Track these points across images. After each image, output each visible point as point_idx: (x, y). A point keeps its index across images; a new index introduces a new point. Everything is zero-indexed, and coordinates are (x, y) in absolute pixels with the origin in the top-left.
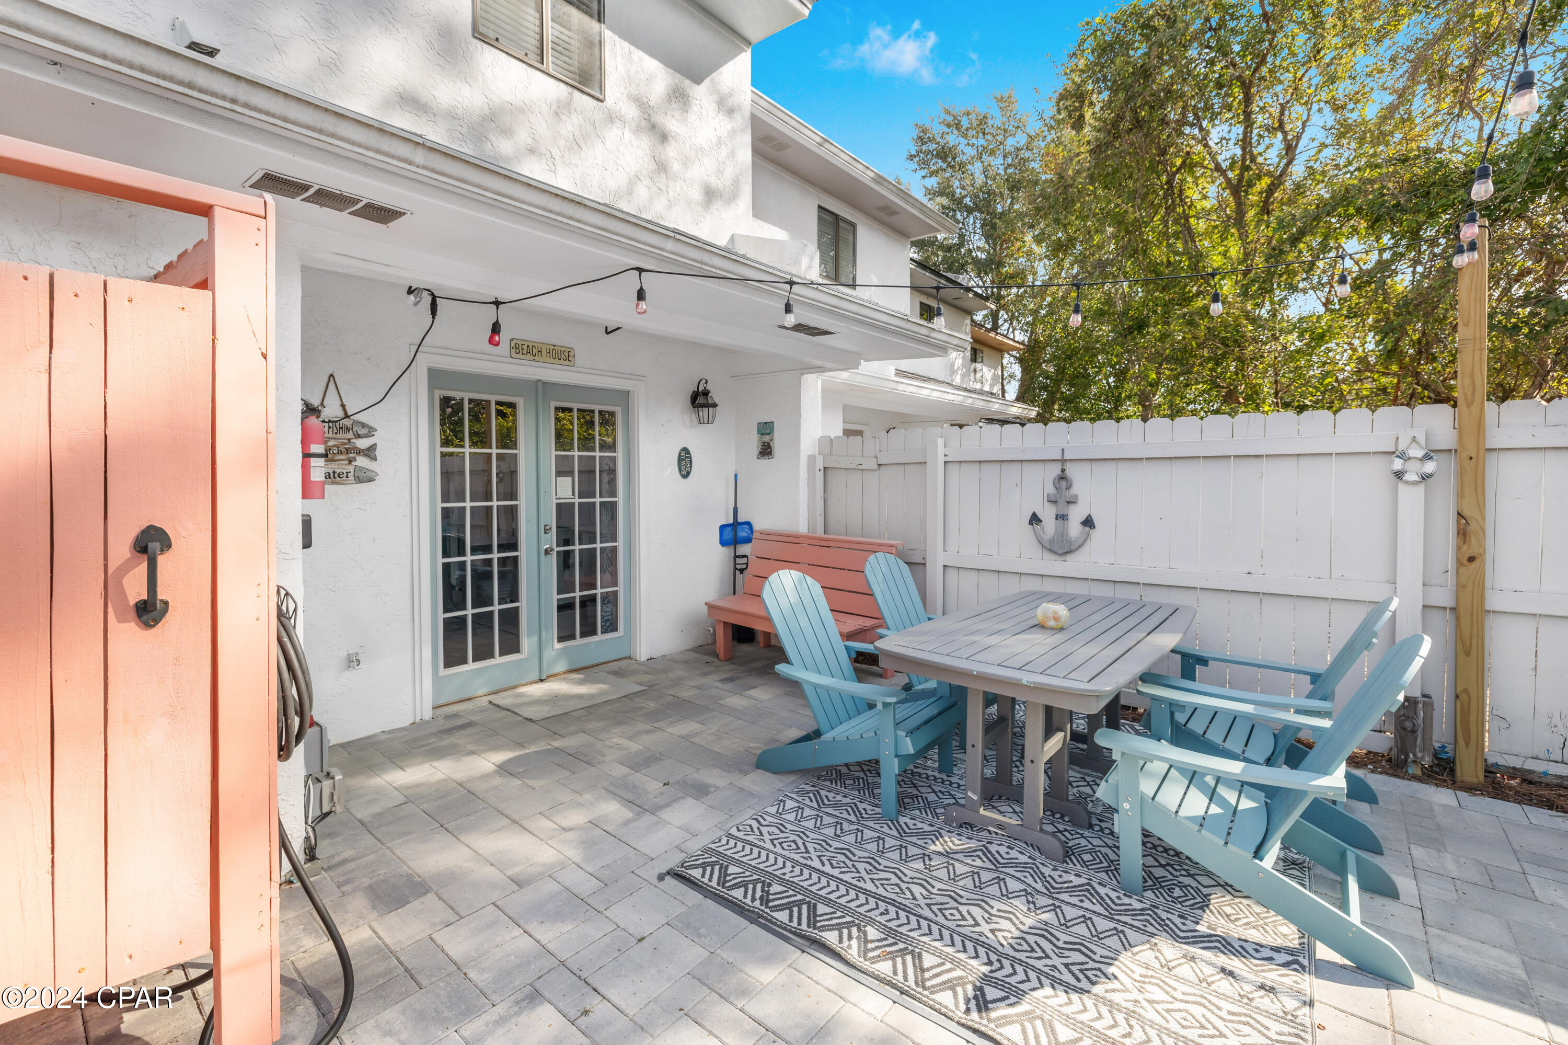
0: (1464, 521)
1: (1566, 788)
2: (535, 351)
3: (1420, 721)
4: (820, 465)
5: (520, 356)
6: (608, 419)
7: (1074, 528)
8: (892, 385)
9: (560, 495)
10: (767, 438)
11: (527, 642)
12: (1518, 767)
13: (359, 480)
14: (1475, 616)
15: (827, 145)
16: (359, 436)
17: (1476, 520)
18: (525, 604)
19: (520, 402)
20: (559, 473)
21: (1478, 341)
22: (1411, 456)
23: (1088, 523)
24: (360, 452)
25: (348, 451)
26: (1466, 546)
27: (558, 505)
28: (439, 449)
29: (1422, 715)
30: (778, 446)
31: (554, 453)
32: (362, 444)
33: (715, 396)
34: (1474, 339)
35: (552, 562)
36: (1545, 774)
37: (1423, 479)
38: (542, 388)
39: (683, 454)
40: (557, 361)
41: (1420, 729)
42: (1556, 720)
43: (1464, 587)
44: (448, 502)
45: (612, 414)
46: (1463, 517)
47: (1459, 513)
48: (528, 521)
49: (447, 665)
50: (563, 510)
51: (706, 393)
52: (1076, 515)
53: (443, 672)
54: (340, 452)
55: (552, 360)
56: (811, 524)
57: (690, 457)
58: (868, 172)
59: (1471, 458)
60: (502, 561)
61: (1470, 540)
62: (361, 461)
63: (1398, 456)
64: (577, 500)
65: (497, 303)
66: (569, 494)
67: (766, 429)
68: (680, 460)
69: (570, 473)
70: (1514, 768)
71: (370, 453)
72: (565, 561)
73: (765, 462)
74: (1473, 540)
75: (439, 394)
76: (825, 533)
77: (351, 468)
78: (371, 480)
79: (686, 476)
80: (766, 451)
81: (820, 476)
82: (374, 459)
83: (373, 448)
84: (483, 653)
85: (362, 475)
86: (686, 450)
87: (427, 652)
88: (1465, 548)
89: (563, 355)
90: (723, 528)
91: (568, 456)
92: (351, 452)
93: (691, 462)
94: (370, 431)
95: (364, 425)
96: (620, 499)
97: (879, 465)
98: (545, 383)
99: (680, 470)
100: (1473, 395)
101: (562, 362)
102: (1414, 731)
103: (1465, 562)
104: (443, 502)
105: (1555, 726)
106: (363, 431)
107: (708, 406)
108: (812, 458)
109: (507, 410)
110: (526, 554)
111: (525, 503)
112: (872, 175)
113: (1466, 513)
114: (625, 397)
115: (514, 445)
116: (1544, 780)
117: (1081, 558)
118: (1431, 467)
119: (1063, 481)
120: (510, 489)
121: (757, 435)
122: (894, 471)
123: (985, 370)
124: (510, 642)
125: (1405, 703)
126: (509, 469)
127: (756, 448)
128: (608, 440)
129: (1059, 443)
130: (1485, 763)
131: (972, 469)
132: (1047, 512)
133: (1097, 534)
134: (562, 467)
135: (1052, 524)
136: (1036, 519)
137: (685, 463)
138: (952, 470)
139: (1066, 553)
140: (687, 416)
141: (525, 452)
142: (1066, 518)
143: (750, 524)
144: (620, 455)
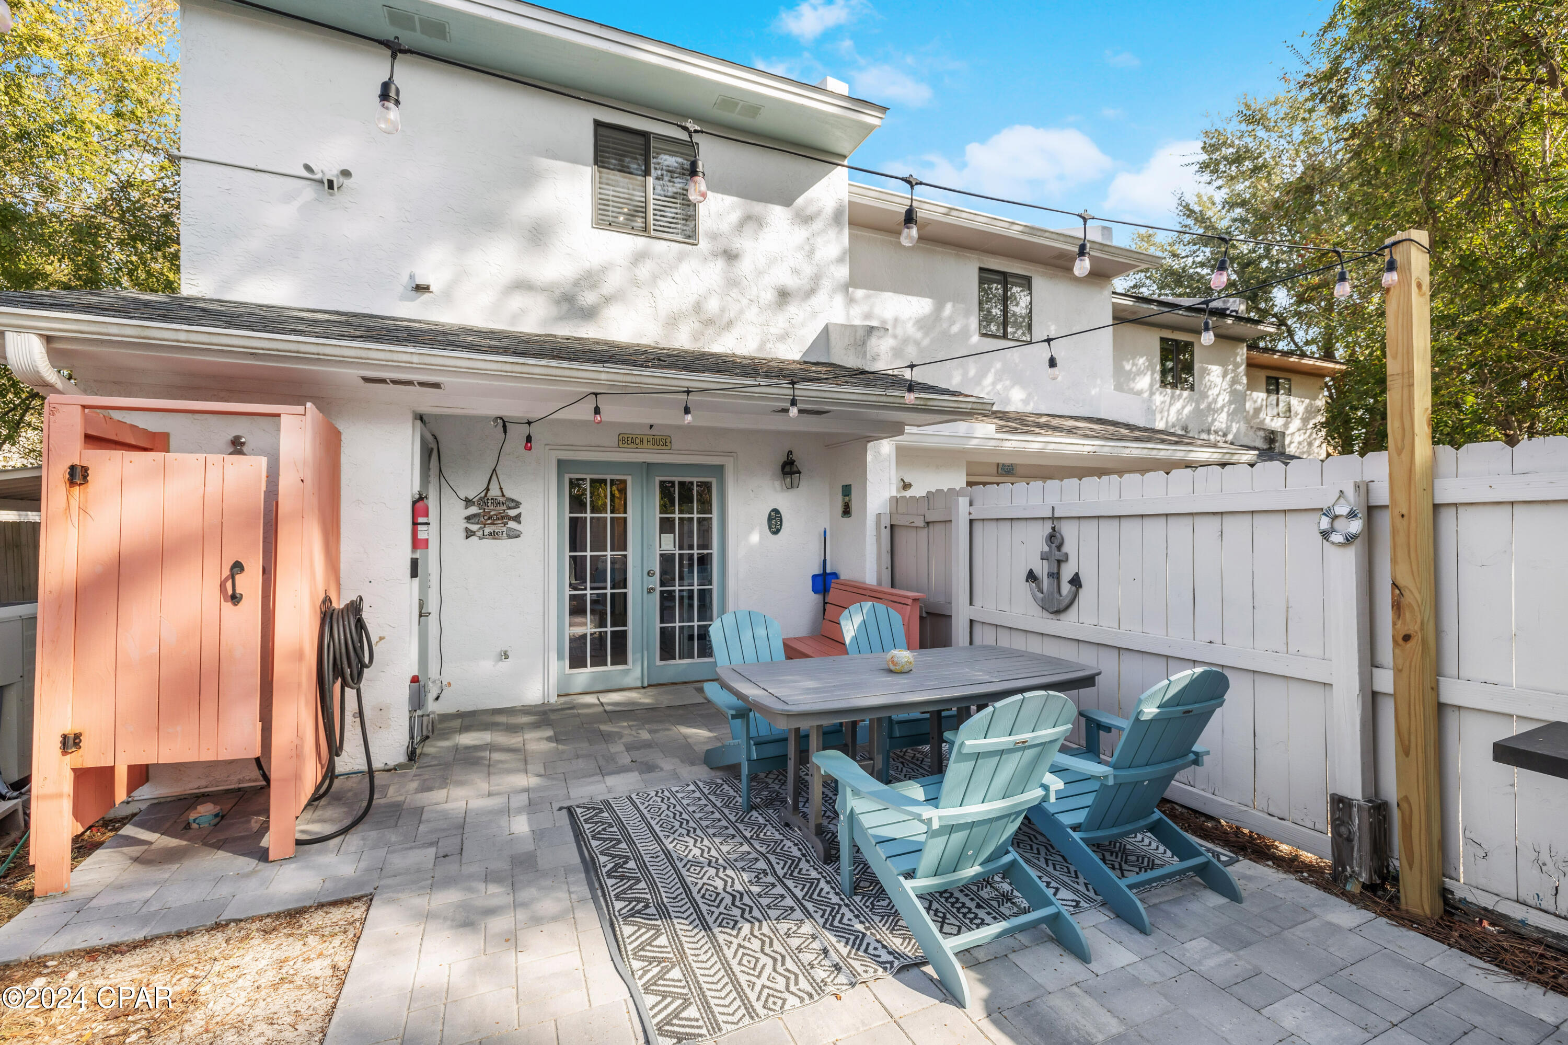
0: (1397, 592)
1: (1565, 952)
2: (638, 441)
3: (1356, 828)
4: (886, 522)
5: (626, 445)
6: (706, 487)
7: (1066, 588)
8: (993, 443)
9: (663, 547)
10: (847, 499)
11: (632, 657)
12: (1491, 908)
13: (509, 537)
14: (1412, 708)
15: (954, 213)
16: (509, 508)
17: (1410, 591)
18: (632, 627)
19: (629, 479)
20: (662, 531)
21: (1406, 376)
22: (1337, 513)
23: (1076, 581)
24: (511, 518)
25: (503, 518)
26: (1400, 622)
27: (661, 555)
28: (567, 514)
29: (1357, 822)
30: (854, 506)
31: (658, 515)
32: (512, 513)
33: (801, 463)
34: (1403, 374)
35: (655, 599)
36: (1523, 922)
37: (1348, 540)
38: (649, 467)
39: (773, 514)
40: (656, 447)
41: (1356, 839)
42: (1545, 856)
43: (1400, 671)
44: (575, 551)
45: (709, 484)
46: (1397, 587)
47: (1394, 584)
48: (634, 567)
49: (571, 666)
50: (666, 560)
51: (793, 462)
52: (1067, 573)
53: (568, 671)
54: (498, 519)
55: (652, 447)
57: (781, 517)
58: (1016, 227)
59: (1403, 516)
60: (614, 595)
61: (1404, 614)
62: (512, 524)
63: (1324, 514)
64: (677, 552)
65: (529, 423)
66: (672, 547)
67: (847, 491)
68: (770, 519)
69: (672, 531)
70: (1485, 909)
71: (517, 519)
72: (666, 596)
73: (846, 520)
74: (1408, 615)
75: (567, 477)
76: (893, 586)
77: (504, 529)
78: (518, 536)
79: (776, 532)
80: (847, 510)
81: (886, 534)
82: (520, 523)
83: (519, 515)
84: (599, 659)
85: (511, 534)
86: (776, 511)
87: (556, 655)
88: (1399, 623)
89: (662, 441)
90: (814, 577)
91: (668, 518)
92: (505, 518)
93: (781, 521)
94: (517, 505)
95: (513, 501)
96: (715, 551)
97: (928, 523)
98: (649, 464)
99: (770, 528)
100: (1403, 440)
101: (660, 447)
102: (1349, 840)
103: (1401, 641)
104: (570, 551)
105: (1544, 864)
106: (513, 505)
107: (793, 472)
108: (879, 516)
109: (621, 486)
110: (633, 591)
111: (632, 553)
112: (1020, 228)
113: (1401, 582)
114: (720, 471)
115: (624, 508)
116: (1523, 931)
117: (1071, 616)
118: (1355, 526)
119: (1054, 539)
120: (621, 543)
121: (839, 497)
122: (939, 528)
123: (1294, 401)
124: (620, 656)
125: (1340, 804)
126: (621, 526)
127: (839, 509)
128: (706, 505)
129: (1052, 500)
130: (1445, 893)
131: (991, 527)
132: (1042, 569)
133: (1082, 593)
134: (666, 526)
135: (1046, 582)
136: (1032, 576)
137: (775, 521)
138: (978, 527)
139: (1058, 612)
140: (777, 484)
141: (632, 516)
142: (1055, 576)
143: (835, 575)
144: (715, 516)
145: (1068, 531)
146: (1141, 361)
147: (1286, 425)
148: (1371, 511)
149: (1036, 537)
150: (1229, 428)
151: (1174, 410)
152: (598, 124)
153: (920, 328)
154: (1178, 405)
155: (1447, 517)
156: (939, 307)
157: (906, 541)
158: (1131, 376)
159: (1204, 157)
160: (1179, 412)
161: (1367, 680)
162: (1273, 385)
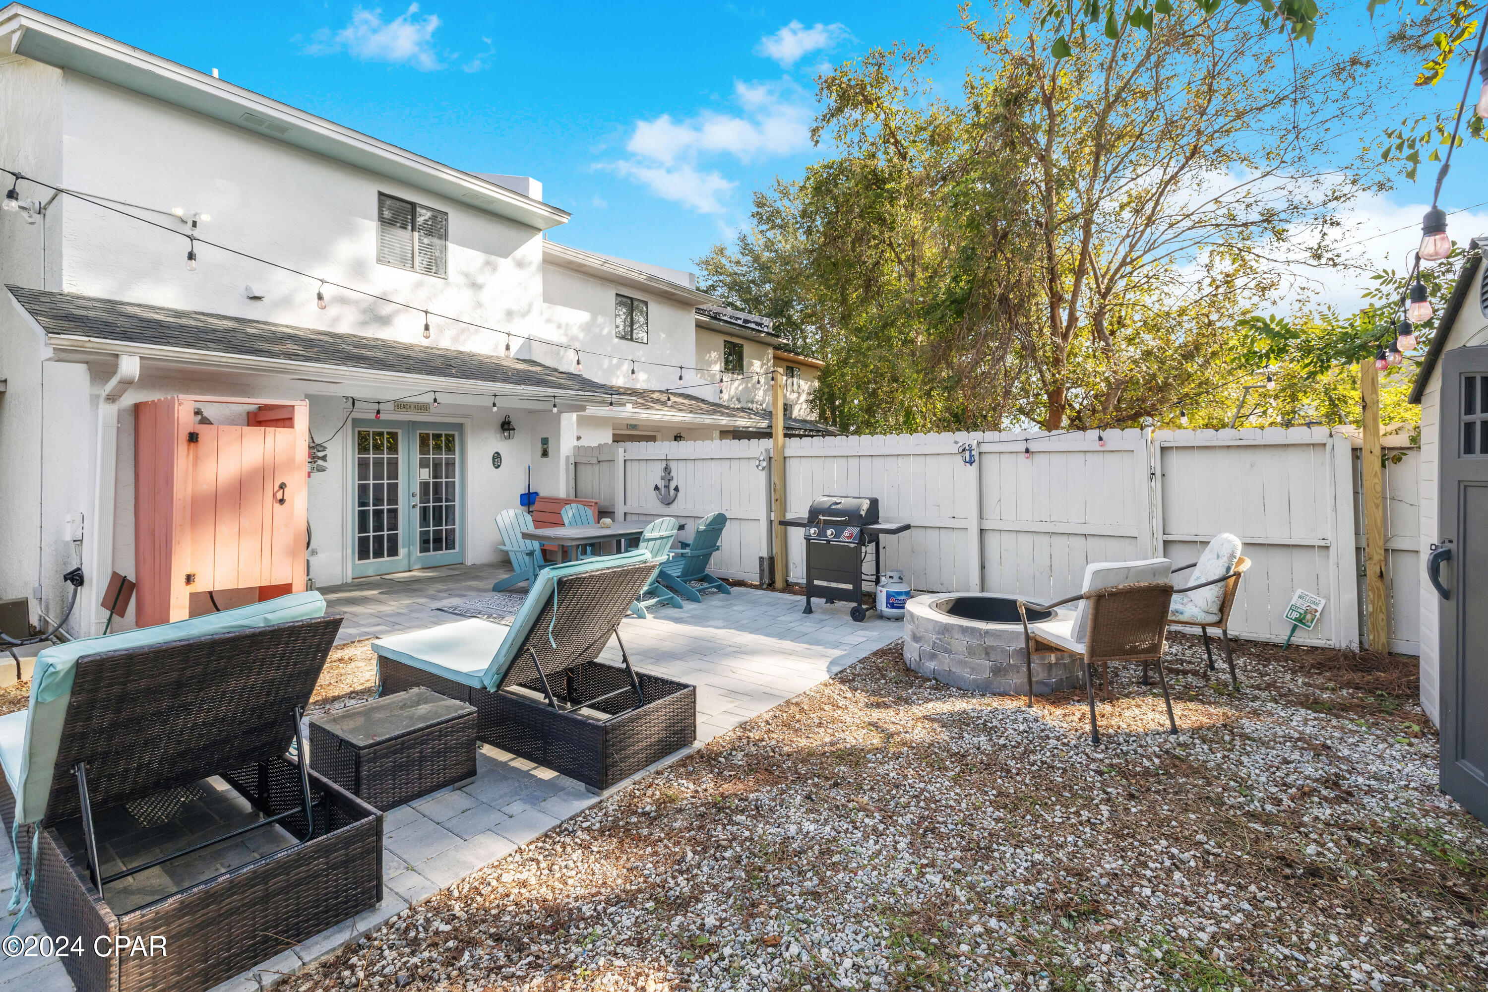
2: (407, 407)
3: (766, 567)
4: (572, 461)
5: (399, 410)
6: (450, 439)
7: (672, 492)
9: (422, 477)
10: (545, 447)
11: (402, 551)
13: (318, 471)
14: (780, 524)
16: (319, 451)
17: (778, 485)
18: (401, 532)
19: (400, 432)
20: (422, 467)
23: (676, 489)
24: (319, 458)
27: (421, 483)
28: (357, 456)
29: (766, 565)
30: (551, 451)
31: (419, 456)
32: (320, 454)
33: (514, 424)
35: (417, 512)
37: (763, 468)
38: (414, 425)
39: (496, 456)
40: (419, 411)
41: (766, 570)
43: (777, 510)
44: (361, 481)
45: (453, 436)
46: (775, 484)
48: (403, 491)
49: (360, 559)
50: (425, 486)
51: (509, 423)
52: (673, 485)
53: (357, 562)
55: (416, 411)
56: (568, 494)
57: (500, 458)
59: (776, 461)
60: (389, 511)
61: (777, 493)
62: (320, 462)
64: (432, 480)
65: (379, 403)
66: (428, 477)
67: (545, 441)
68: (494, 458)
69: (428, 466)
70: (795, 583)
71: (324, 458)
72: (424, 511)
73: (544, 459)
75: (357, 430)
77: (315, 466)
78: (324, 470)
79: (498, 467)
80: (545, 454)
81: (572, 468)
82: (326, 461)
83: (325, 456)
84: (378, 554)
85: (320, 468)
86: (498, 453)
87: (349, 551)
88: (776, 496)
89: (423, 408)
90: (522, 496)
91: (426, 458)
92: (315, 458)
93: (501, 460)
94: (324, 449)
95: (321, 447)
96: (458, 480)
97: (599, 462)
98: (412, 422)
99: (494, 464)
100: (777, 435)
101: (422, 411)
102: (764, 571)
103: (777, 501)
104: (359, 481)
106: (321, 449)
107: (509, 430)
108: (567, 457)
109: (393, 436)
110: (402, 507)
111: (402, 482)
113: (776, 482)
114: (460, 427)
115: (396, 452)
117: (674, 506)
118: (764, 464)
119: (667, 470)
120: (393, 474)
121: (539, 445)
122: (605, 465)
123: (802, 382)
124: (393, 552)
125: (761, 559)
126: (393, 465)
127: (540, 452)
128: (450, 449)
129: (666, 451)
130: (787, 581)
131: (636, 464)
132: (661, 484)
133: (679, 494)
134: (424, 464)
135: (663, 490)
136: (656, 488)
137: (497, 460)
138: (628, 463)
139: (668, 504)
140: (498, 436)
141: (402, 456)
142: (667, 487)
143: (536, 494)
144: (457, 457)
145: (673, 466)
146: (714, 355)
147: (798, 398)
148: (770, 458)
149: (659, 468)
150: (764, 400)
151: (733, 387)
152: (381, 194)
153: (583, 330)
154: (737, 383)
155: (787, 461)
156: (594, 319)
157: (584, 471)
158: (710, 363)
159: (756, 210)
160: (737, 388)
161: (769, 516)
162: (790, 371)
